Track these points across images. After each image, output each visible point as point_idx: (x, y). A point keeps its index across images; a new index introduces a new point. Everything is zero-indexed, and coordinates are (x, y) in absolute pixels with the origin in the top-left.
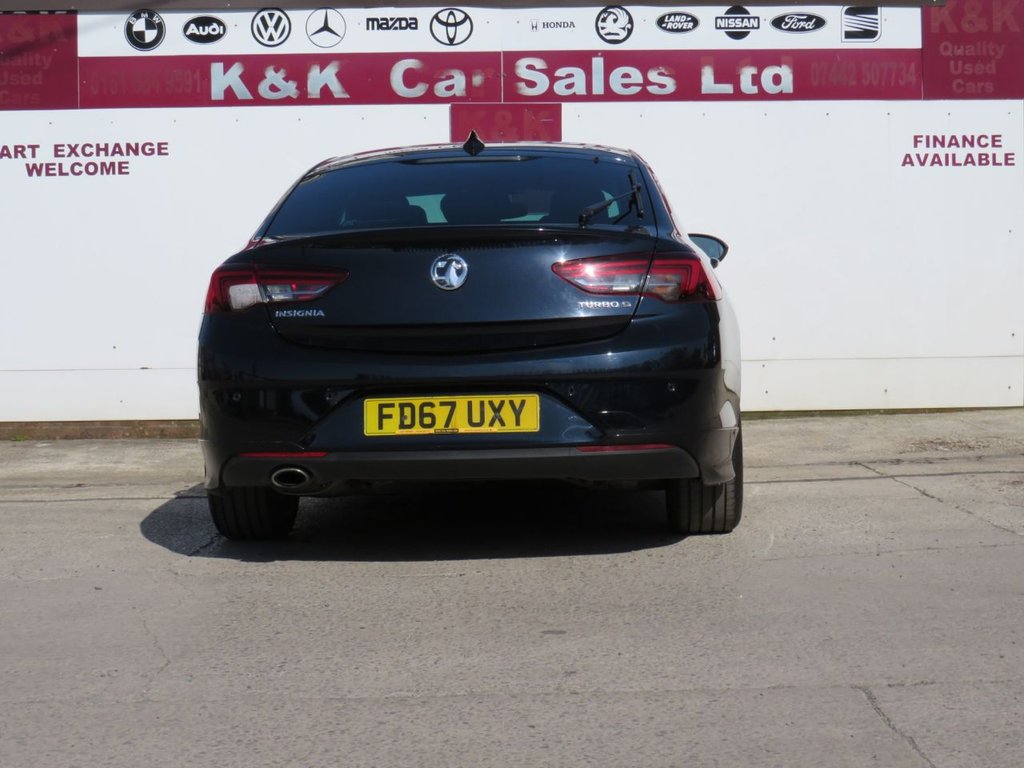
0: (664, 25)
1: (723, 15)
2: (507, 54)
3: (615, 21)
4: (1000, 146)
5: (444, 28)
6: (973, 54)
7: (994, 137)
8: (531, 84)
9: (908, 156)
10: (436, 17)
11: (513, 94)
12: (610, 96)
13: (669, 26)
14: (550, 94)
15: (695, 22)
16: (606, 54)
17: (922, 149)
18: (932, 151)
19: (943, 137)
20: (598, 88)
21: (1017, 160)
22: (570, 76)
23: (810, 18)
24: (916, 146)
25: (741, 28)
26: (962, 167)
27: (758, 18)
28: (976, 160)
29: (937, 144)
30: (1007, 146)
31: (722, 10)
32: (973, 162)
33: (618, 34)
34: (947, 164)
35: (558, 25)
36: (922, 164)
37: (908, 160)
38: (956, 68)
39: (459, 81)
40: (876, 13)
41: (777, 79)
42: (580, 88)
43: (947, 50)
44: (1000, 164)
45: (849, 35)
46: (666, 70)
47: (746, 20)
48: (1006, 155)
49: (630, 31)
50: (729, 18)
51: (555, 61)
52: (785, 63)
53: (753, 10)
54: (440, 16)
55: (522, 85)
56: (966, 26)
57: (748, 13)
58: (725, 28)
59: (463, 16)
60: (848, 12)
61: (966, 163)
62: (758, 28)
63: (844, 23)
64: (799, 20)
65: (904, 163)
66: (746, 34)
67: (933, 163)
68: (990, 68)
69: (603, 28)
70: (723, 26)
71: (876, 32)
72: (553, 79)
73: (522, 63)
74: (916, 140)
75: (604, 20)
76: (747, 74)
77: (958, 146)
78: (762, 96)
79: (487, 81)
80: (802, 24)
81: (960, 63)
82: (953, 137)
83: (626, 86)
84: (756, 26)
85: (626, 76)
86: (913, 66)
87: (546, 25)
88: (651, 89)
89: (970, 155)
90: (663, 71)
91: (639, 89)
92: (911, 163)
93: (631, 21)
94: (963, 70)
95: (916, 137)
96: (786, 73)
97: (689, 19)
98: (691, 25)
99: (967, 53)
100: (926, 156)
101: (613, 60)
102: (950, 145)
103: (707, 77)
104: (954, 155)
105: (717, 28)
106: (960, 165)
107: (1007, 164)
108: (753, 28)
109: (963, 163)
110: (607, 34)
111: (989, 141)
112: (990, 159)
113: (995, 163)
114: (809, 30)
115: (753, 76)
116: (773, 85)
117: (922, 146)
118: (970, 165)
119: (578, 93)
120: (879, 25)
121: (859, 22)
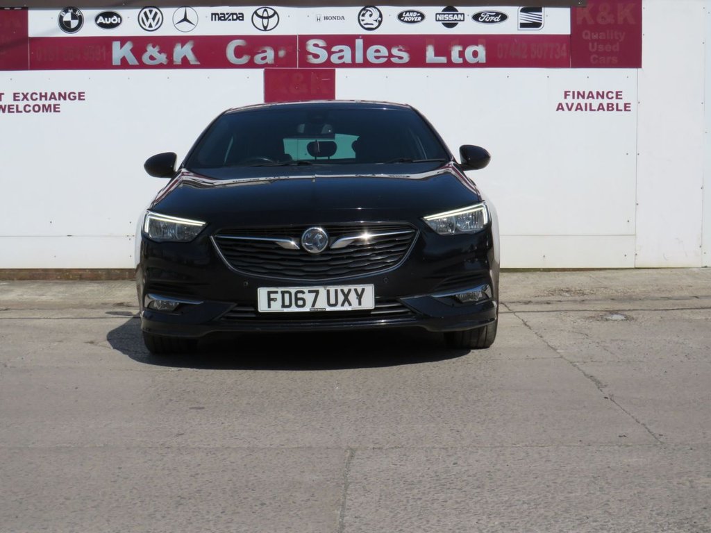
0: (402, 19)
1: (441, 12)
2: (301, 36)
3: (371, 15)
4: (621, 98)
5: (261, 19)
6: (604, 38)
7: (617, 92)
8: (316, 56)
9: (560, 104)
10: (256, 13)
11: (304, 62)
12: (366, 64)
13: (406, 19)
14: (328, 63)
15: (423, 16)
16: (364, 37)
17: (570, 100)
18: (576, 101)
19: (584, 92)
20: (359, 59)
21: (632, 107)
22: (341, 51)
23: (497, 14)
24: (565, 98)
25: (453, 20)
26: (596, 112)
27: (463, 14)
28: (606, 108)
29: (580, 97)
30: (626, 98)
31: (440, 9)
32: (603, 109)
33: (372, 24)
34: (586, 110)
35: (334, 18)
36: (570, 109)
37: (560, 107)
38: (593, 47)
39: (270, 54)
40: (541, 11)
41: (475, 54)
42: (348, 59)
43: (587, 35)
44: (621, 110)
45: (523, 25)
46: (403, 47)
47: (455, 15)
48: (625, 104)
49: (380, 22)
50: (444, 14)
51: (331, 41)
52: (482, 44)
53: (460, 9)
54: (258, 12)
55: (310, 57)
56: (600, 21)
57: (457, 11)
58: (442, 21)
59: (273, 12)
60: (522, 11)
61: (599, 109)
62: (463, 20)
63: (520, 18)
64: (490, 16)
65: (558, 109)
66: (456, 24)
67: (577, 109)
68: (616, 48)
69: (363, 20)
70: (440, 19)
71: (541, 24)
72: (330, 53)
73: (311, 43)
74: (566, 94)
75: (363, 15)
76: (455, 51)
77: (593, 98)
78: (466, 64)
79: (287, 54)
80: (492, 18)
81: (596, 44)
82: (591, 92)
83: (377, 58)
84: (462, 19)
85: (377, 51)
86: (564, 47)
87: (326, 18)
88: (393, 60)
89: (601, 104)
90: (401, 48)
91: (385, 59)
92: (563, 109)
93: (381, 16)
94: (598, 49)
95: (566, 92)
96: (481, 50)
97: (419, 14)
98: (420, 18)
99: (600, 37)
100: (573, 104)
101: (369, 41)
102: (588, 97)
103: (430, 52)
104: (591, 104)
105: (437, 20)
106: (595, 110)
107: (625, 110)
108: (460, 20)
109: (597, 109)
110: (365, 24)
111: (614, 95)
112: (615, 107)
113: (618, 110)
114: (497, 22)
115: (460, 51)
116: (473, 58)
117: (570, 98)
118: (601, 111)
119: (346, 62)
120: (543, 20)
121: (529, 17)
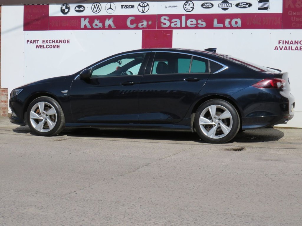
0: (203, 6)
2: (158, 15)
3: (189, 5)
5: (142, 8)
6: (299, 14)
8: (165, 24)
9: (276, 47)
10: (139, 5)
11: (160, 27)
12: (187, 27)
13: (205, 7)
14: (170, 27)
15: (212, 5)
16: (186, 15)
18: (284, 46)
19: (288, 41)
22: (176, 21)
23: (247, 4)
24: (279, 44)
25: (226, 7)
26: (294, 51)
27: (231, 4)
28: (299, 49)
29: (286, 43)
31: (220, 2)
33: (190, 9)
34: (289, 50)
35: (173, 6)
36: (281, 49)
37: (276, 48)
38: (293, 19)
39: (145, 23)
40: (268, 2)
41: (236, 23)
42: (178, 26)
43: (291, 13)
45: (259, 9)
46: (203, 20)
47: (228, 5)
49: (193, 8)
50: (222, 4)
51: (172, 17)
52: (239, 18)
53: (230, 2)
55: (162, 24)
56: (297, 6)
57: (228, 2)
58: (221, 7)
59: (147, 4)
60: (259, 2)
61: (295, 49)
62: (231, 7)
63: (258, 5)
64: (244, 4)
65: (275, 49)
66: (228, 8)
67: (284, 49)
69: (185, 7)
70: (221, 6)
71: (268, 8)
72: (171, 23)
73: (163, 18)
74: (279, 42)
75: (186, 5)
76: (227, 21)
77: (293, 44)
78: (232, 28)
79: (152, 23)
80: (245, 5)
81: (295, 17)
82: (291, 41)
83: (191, 24)
84: (231, 6)
85: (192, 21)
86: (279, 19)
87: (169, 7)
88: (198, 25)
89: (297, 47)
90: (202, 20)
91: (195, 25)
93: (194, 5)
94: (296, 20)
95: (279, 41)
96: (239, 21)
97: (211, 4)
98: (211, 6)
99: (297, 14)
100: (282, 47)
101: (188, 17)
102: (290, 43)
103: (215, 22)
104: (291, 47)
105: (219, 7)
106: (293, 50)
108: (230, 7)
109: (294, 49)
110: (186, 9)
114: (247, 7)
115: (229, 21)
116: (235, 24)
117: (281, 44)
118: (297, 50)
119: (178, 27)
120: (269, 6)
121: (262, 5)
